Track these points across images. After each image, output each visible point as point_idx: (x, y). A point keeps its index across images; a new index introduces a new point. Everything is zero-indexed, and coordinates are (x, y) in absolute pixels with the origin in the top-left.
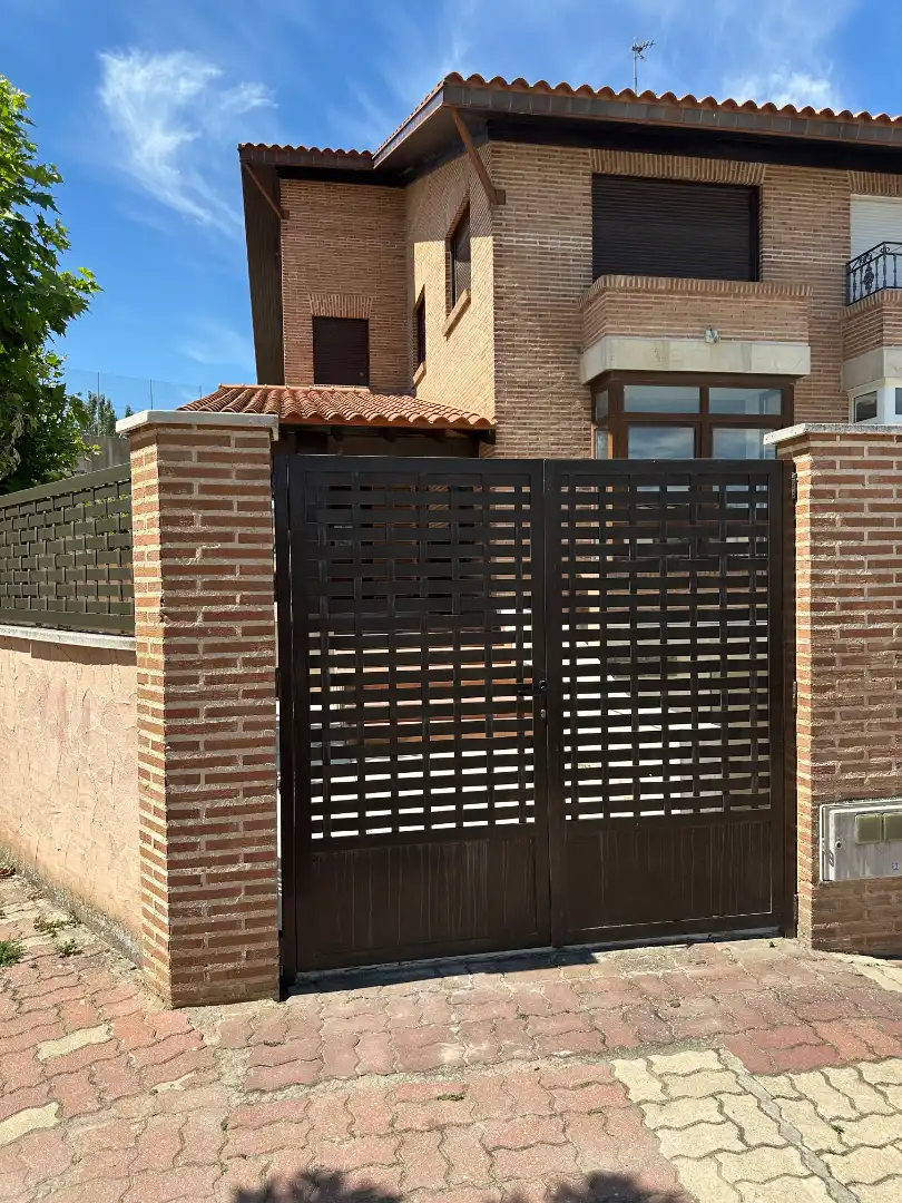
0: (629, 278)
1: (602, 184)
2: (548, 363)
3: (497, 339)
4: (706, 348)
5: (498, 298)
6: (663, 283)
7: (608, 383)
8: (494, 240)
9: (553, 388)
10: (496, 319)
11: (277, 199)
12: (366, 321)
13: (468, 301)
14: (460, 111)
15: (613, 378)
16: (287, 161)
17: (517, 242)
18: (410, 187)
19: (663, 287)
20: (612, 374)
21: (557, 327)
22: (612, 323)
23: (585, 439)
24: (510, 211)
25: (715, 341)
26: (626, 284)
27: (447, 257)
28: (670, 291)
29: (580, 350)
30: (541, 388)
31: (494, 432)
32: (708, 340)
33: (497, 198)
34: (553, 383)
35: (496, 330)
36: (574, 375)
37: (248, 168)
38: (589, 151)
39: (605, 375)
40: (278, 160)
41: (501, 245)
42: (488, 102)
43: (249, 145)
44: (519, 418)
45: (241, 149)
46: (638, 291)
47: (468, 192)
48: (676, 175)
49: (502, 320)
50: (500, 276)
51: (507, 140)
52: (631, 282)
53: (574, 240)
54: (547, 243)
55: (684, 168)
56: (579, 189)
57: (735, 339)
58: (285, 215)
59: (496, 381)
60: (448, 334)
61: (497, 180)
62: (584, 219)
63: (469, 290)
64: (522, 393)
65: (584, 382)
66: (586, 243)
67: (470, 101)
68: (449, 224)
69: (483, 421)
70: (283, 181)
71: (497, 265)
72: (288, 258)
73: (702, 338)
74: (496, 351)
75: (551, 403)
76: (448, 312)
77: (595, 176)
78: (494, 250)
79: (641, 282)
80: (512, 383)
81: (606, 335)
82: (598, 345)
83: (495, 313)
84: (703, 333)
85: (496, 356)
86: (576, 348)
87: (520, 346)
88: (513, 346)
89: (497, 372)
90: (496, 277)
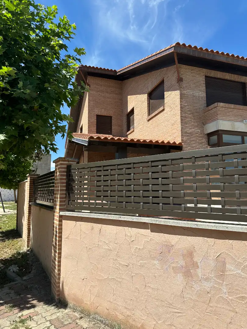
0: (224, 104)
1: (208, 79)
2: (195, 127)
3: (182, 120)
4: (244, 125)
6: (232, 106)
7: (218, 133)
8: (180, 91)
9: (197, 135)
10: (181, 114)
12: (111, 117)
13: (163, 110)
15: (220, 132)
16: (93, 71)
17: (186, 92)
18: (125, 81)
21: (198, 117)
22: (219, 116)
24: (184, 84)
27: (148, 99)
28: (234, 108)
29: (204, 124)
30: (194, 134)
31: (182, 147)
32: (245, 123)
33: (180, 80)
34: (197, 133)
35: (181, 117)
36: (202, 131)
37: (81, 72)
38: (204, 69)
39: (218, 131)
41: (182, 93)
42: (186, 52)
44: (188, 143)
46: (226, 108)
48: (226, 78)
49: (183, 114)
50: (182, 102)
51: (183, 64)
53: (201, 93)
54: (194, 94)
55: (228, 76)
56: (202, 80)
59: (181, 132)
60: (149, 120)
61: (180, 75)
62: (203, 88)
63: (163, 107)
64: (188, 135)
65: (206, 133)
66: (204, 95)
68: (149, 90)
70: (89, 76)
71: (181, 99)
72: (90, 97)
73: (242, 122)
75: (197, 139)
76: (148, 114)
77: (206, 77)
78: (180, 94)
80: (186, 133)
81: (218, 119)
82: (215, 122)
83: (181, 112)
84: (243, 121)
85: (181, 124)
86: (203, 123)
87: (188, 122)
88: (186, 122)
89: (181, 129)
90: (180, 102)
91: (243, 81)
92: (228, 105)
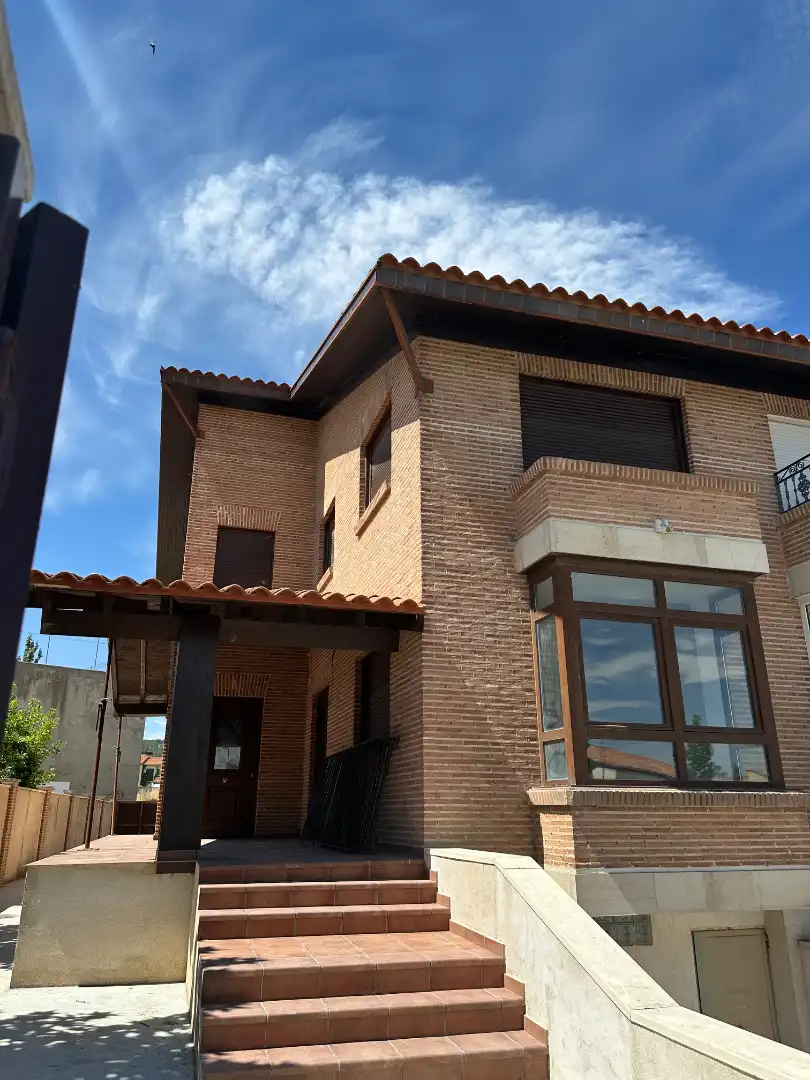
0: (570, 461)
1: (529, 385)
2: (480, 548)
3: (425, 520)
4: (656, 537)
5: (425, 478)
6: (606, 469)
7: (553, 568)
8: (422, 424)
9: (487, 574)
10: (423, 500)
11: (194, 420)
12: (273, 533)
13: (388, 493)
14: (393, 292)
15: (559, 563)
16: (208, 386)
17: (446, 428)
18: (324, 419)
19: (607, 473)
20: (557, 560)
21: (488, 513)
22: (554, 505)
23: (525, 633)
24: (437, 400)
25: (668, 530)
26: (566, 467)
27: (362, 464)
28: (613, 478)
29: (514, 536)
30: (474, 573)
31: (421, 618)
32: (660, 530)
33: (424, 387)
34: (486, 569)
35: (423, 511)
36: (509, 562)
37: (169, 390)
38: (515, 353)
39: (551, 559)
40: (198, 384)
41: (429, 431)
42: (422, 286)
43: (172, 369)
44: (449, 604)
45: (163, 372)
46: (580, 475)
47: (389, 394)
48: (601, 382)
49: (429, 501)
50: (427, 459)
51: (435, 337)
52: (572, 465)
53: (506, 431)
54: (475, 432)
55: (608, 376)
56: (508, 388)
57: (686, 531)
58: (201, 434)
59: (424, 563)
60: (360, 534)
61: (424, 370)
62: (512, 413)
63: (388, 482)
64: (450, 576)
65: (520, 570)
66: (516, 436)
67: (406, 283)
68: (366, 432)
69: (409, 603)
70: (203, 407)
71: (425, 447)
72: (199, 470)
73: (649, 526)
74: (423, 531)
75: (485, 590)
76: (361, 513)
77: (522, 376)
78: (422, 434)
79: (583, 466)
80: (441, 565)
81: (549, 516)
82: (540, 528)
83: (422, 494)
84: (654, 522)
85: (423, 537)
86: (509, 535)
87: (449, 529)
88: (442, 528)
89: (424, 553)
90: (423, 459)
91: (671, 393)
92: (589, 465)
